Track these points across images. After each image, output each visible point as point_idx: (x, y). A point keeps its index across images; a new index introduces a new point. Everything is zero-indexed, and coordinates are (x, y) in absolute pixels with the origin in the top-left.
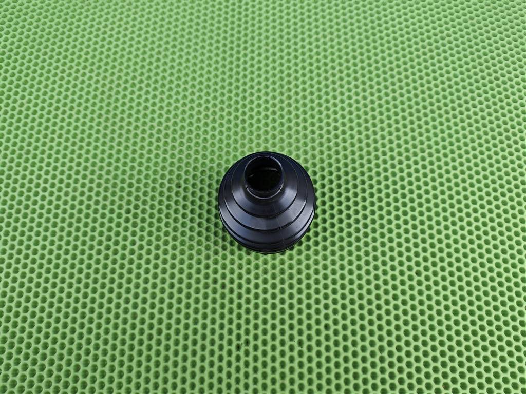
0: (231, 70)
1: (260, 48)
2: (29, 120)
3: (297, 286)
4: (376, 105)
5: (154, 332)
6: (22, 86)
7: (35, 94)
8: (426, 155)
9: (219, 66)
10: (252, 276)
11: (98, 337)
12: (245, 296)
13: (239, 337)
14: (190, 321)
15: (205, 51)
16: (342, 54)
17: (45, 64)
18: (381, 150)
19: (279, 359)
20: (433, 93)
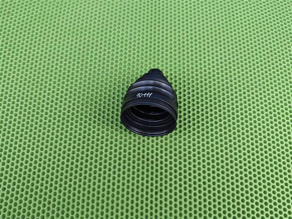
12: (160, 165)
13: (157, 188)
15: (137, 27)
16: (213, 31)
17: (46, 32)
18: (234, 86)
19: (179, 200)
20: (262, 54)
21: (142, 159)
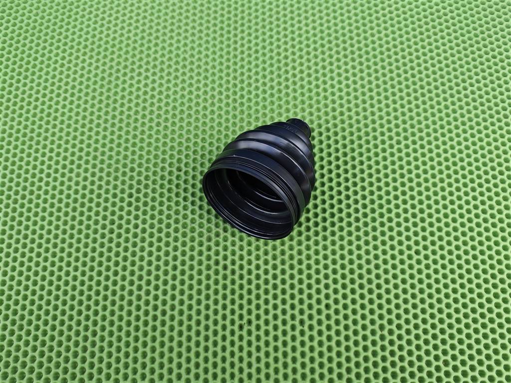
0: (228, 53)
1: (257, 30)
2: (31, 107)
3: (297, 267)
4: (373, 86)
5: (158, 313)
6: (24, 74)
7: (37, 81)
8: (423, 134)
9: (217, 49)
10: (253, 258)
11: (104, 318)
12: (246, 277)
13: (241, 317)
14: (194, 302)
15: (203, 35)
16: (339, 35)
17: (46, 52)
18: (379, 130)
19: (281, 339)
20: (430, 72)
21: (214, 268)
